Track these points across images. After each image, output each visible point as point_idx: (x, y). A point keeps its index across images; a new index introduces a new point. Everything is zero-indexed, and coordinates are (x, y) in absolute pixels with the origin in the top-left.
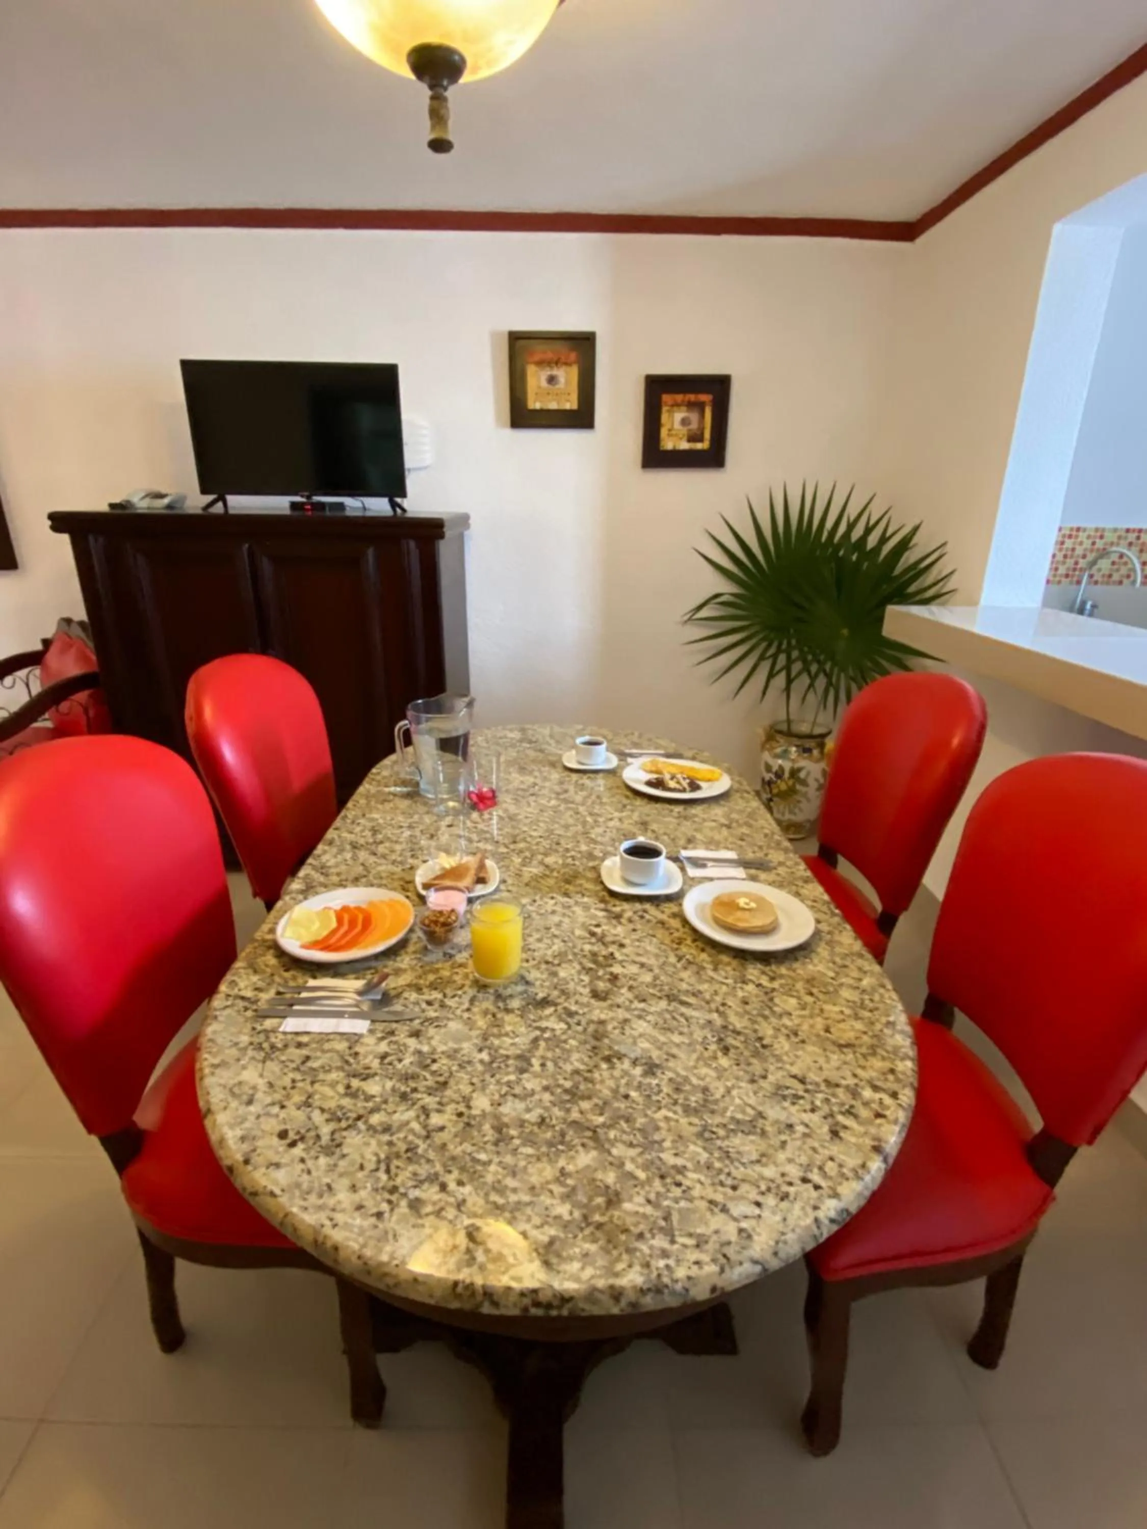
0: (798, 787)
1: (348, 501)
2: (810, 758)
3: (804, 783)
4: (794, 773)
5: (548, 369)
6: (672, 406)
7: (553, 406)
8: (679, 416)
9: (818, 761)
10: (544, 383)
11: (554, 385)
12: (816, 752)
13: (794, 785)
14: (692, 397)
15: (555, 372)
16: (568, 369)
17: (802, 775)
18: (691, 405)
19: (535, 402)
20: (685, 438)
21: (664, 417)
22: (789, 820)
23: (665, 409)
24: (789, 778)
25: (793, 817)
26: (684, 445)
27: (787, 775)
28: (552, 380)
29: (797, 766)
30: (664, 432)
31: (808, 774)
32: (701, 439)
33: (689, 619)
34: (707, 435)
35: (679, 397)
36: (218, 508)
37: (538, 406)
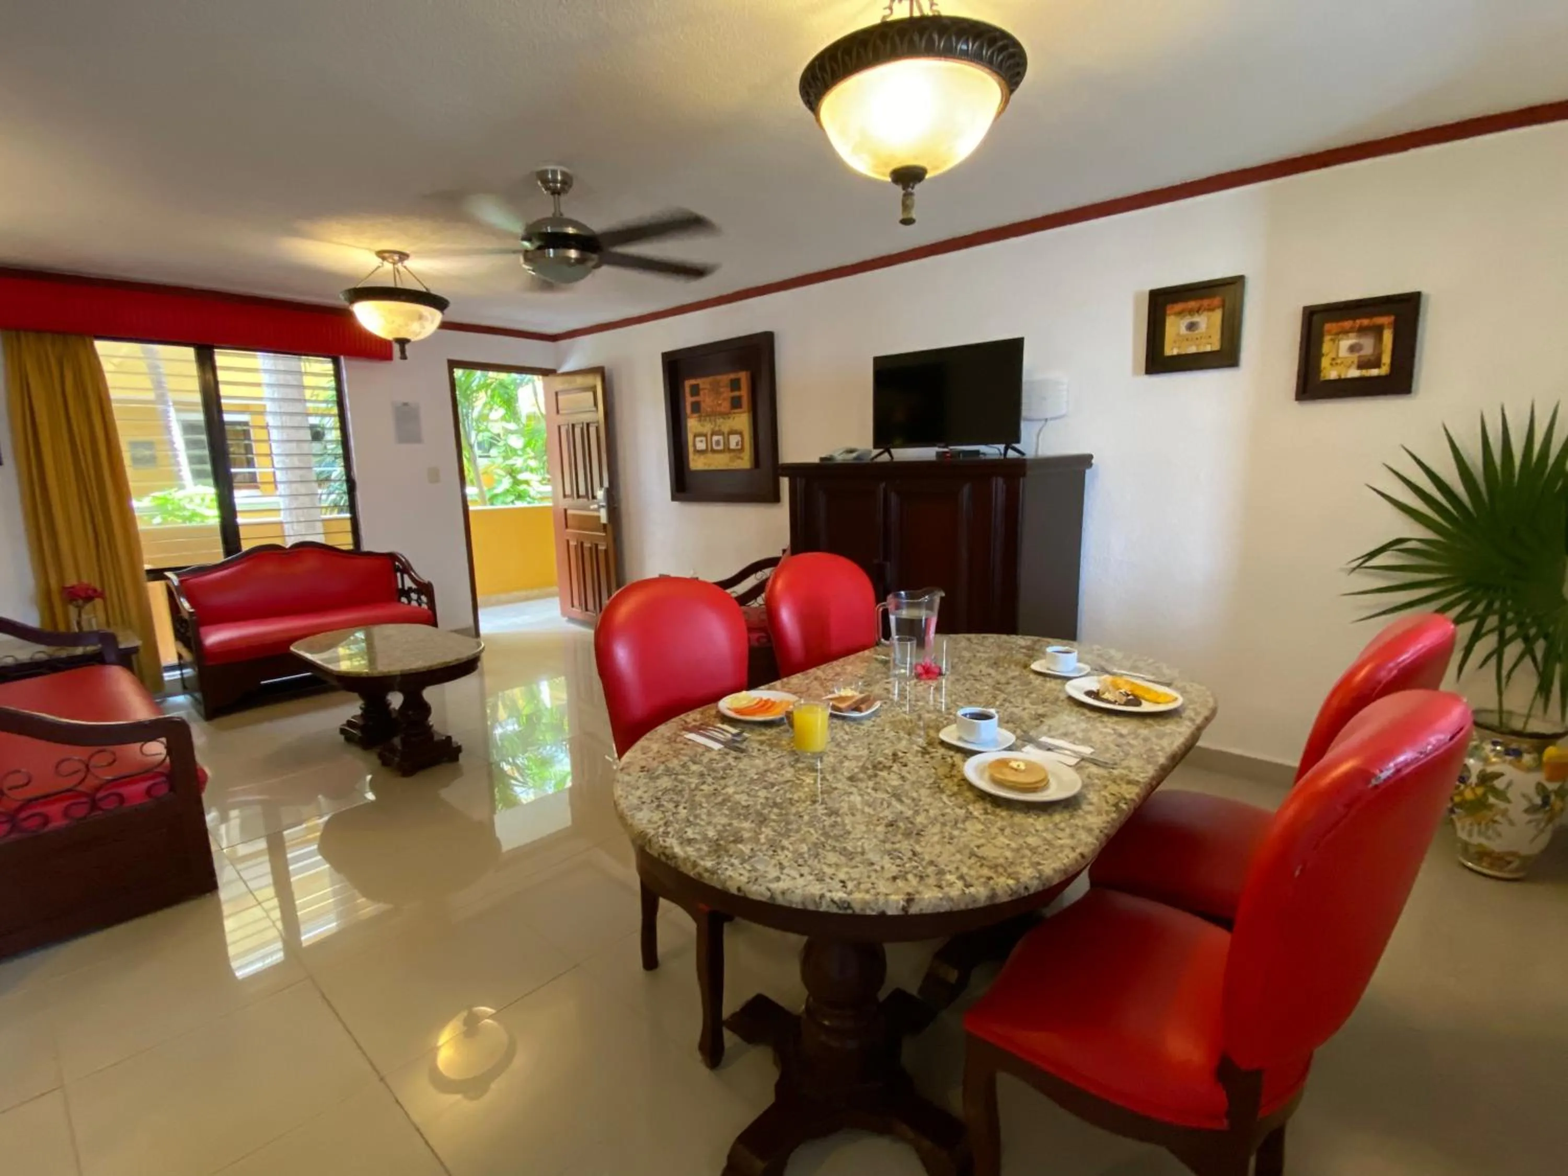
0: (1492, 800)
1: (982, 448)
2: (1517, 764)
3: (1501, 795)
4: (1486, 779)
5: (1189, 317)
6: (1338, 334)
7: (1193, 349)
8: (1345, 344)
9: (1529, 770)
10: (1183, 330)
11: (1194, 331)
12: (1527, 758)
13: (1485, 795)
14: (1366, 322)
15: (1196, 319)
16: (1210, 313)
17: (1499, 784)
18: (1362, 331)
19: (1172, 349)
20: (1355, 365)
21: (1327, 347)
22: (1480, 845)
23: (1327, 338)
24: (1477, 785)
25: (1483, 841)
26: (1354, 373)
27: (1473, 780)
28: (1192, 326)
29: (1490, 769)
30: (1325, 362)
31: (1510, 784)
32: (1377, 364)
33: (1359, 566)
34: (1386, 359)
35: (1347, 324)
36: (885, 457)
37: (1175, 352)
